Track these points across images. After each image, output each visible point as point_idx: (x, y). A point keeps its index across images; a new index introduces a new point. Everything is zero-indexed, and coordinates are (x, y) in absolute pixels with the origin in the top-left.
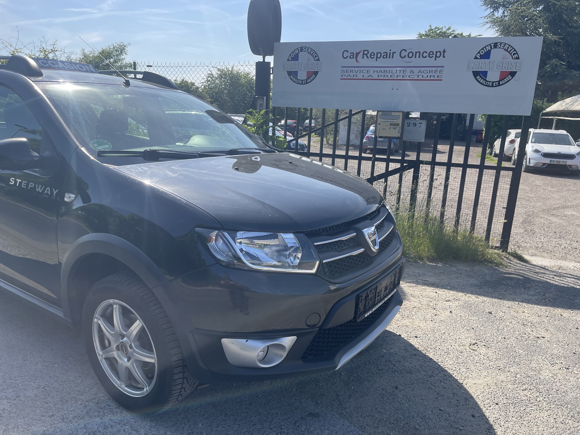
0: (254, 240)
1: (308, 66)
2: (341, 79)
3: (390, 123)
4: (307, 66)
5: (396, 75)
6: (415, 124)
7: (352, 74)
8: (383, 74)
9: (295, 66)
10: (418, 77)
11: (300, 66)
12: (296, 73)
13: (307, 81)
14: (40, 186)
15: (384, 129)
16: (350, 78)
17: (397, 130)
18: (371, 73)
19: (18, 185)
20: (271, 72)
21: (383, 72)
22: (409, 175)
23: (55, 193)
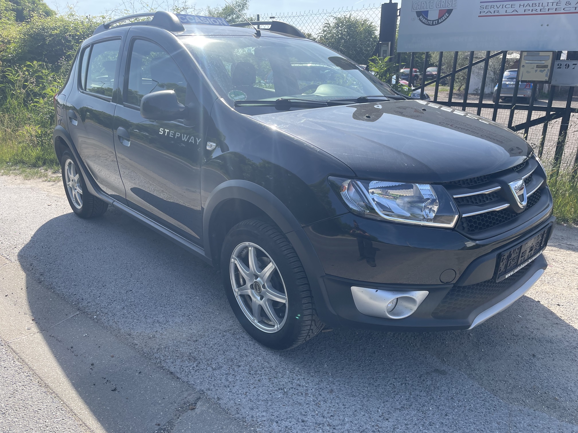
0: (389, 191)
1: (441, 4)
2: (479, 16)
3: (537, 65)
4: (439, 5)
5: (547, 8)
6: (567, 65)
7: (492, 10)
8: (531, 8)
9: (426, 5)
10: (575, 9)
11: (431, 4)
12: (426, 13)
13: (438, 22)
14: (185, 136)
15: (528, 72)
16: (490, 14)
17: (545, 72)
18: (517, 7)
19: (166, 135)
20: (398, 14)
21: (531, 6)
22: (555, 125)
23: (198, 141)
